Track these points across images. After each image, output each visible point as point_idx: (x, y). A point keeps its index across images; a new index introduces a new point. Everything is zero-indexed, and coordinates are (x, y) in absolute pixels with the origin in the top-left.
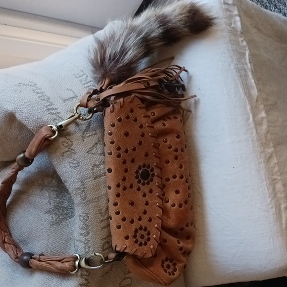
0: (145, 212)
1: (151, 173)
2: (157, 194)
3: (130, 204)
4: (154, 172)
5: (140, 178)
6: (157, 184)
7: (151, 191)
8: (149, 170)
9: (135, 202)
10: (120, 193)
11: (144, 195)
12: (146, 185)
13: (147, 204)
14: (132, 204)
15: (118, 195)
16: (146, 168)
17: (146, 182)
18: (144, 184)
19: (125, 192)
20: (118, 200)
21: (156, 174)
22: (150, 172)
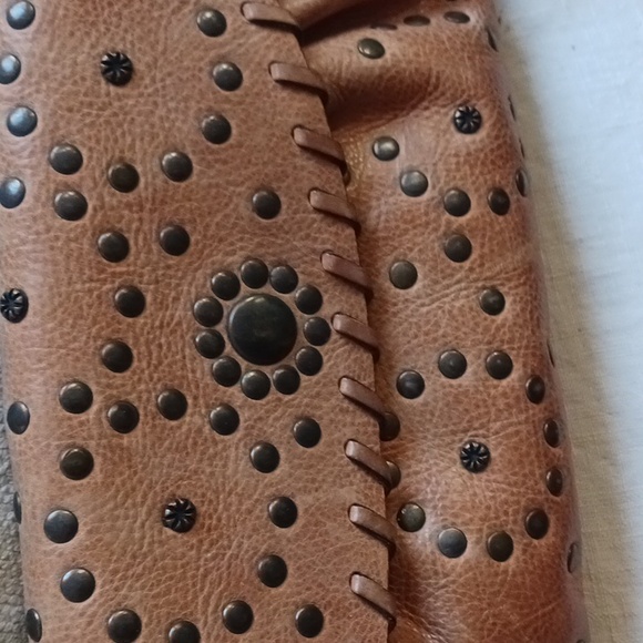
0: (274, 573)
1: (304, 321)
2: (352, 449)
3: (164, 520)
4: (326, 311)
5: (228, 348)
6: (345, 386)
7: (309, 434)
8: (289, 299)
9: (202, 509)
10: (92, 446)
11: (267, 460)
12: (274, 393)
13: (285, 514)
14: (182, 517)
15: (79, 466)
16: (268, 289)
17: (273, 373)
18: (258, 390)
19: (126, 440)
20: (78, 498)
21: (338, 324)
22: (298, 314)
